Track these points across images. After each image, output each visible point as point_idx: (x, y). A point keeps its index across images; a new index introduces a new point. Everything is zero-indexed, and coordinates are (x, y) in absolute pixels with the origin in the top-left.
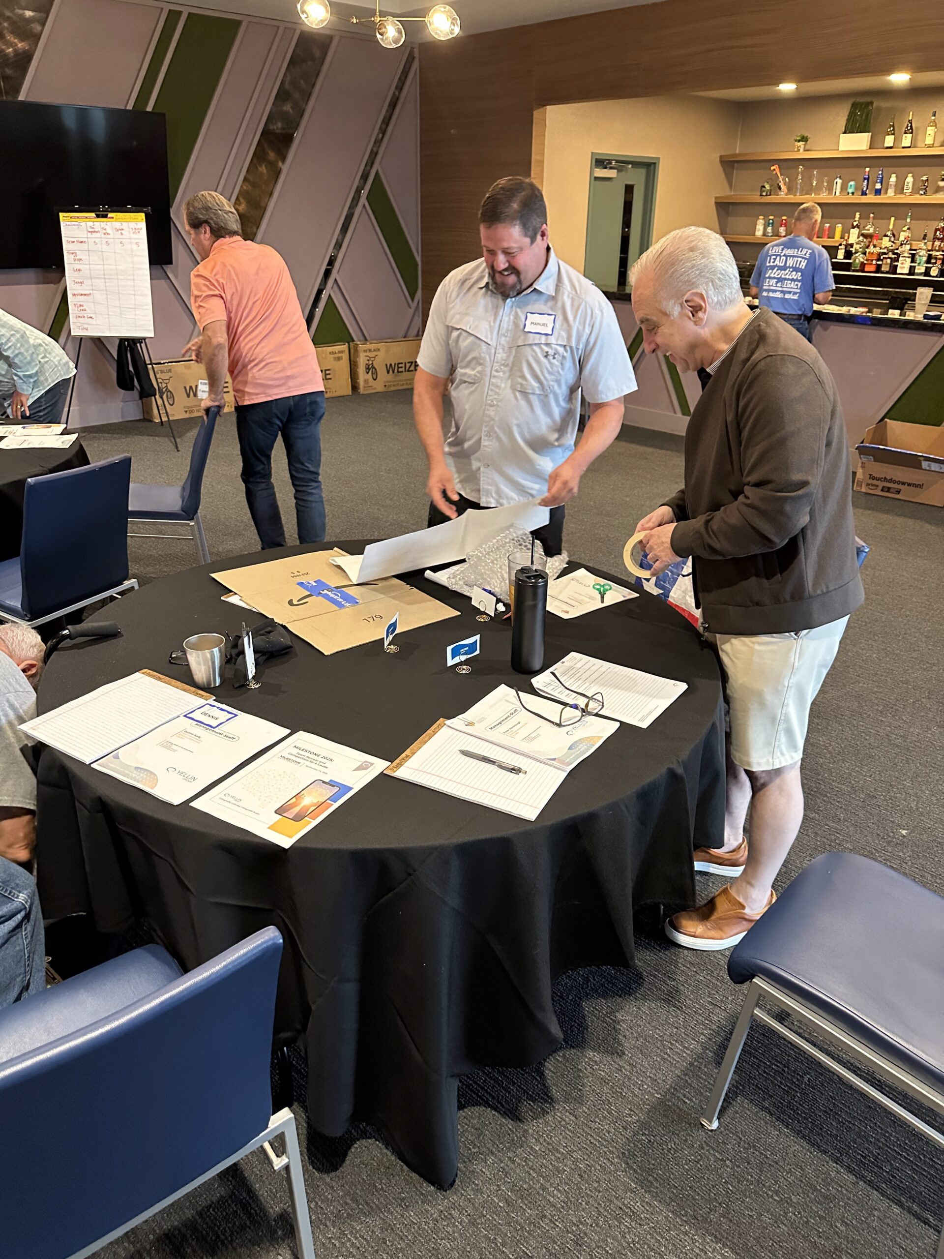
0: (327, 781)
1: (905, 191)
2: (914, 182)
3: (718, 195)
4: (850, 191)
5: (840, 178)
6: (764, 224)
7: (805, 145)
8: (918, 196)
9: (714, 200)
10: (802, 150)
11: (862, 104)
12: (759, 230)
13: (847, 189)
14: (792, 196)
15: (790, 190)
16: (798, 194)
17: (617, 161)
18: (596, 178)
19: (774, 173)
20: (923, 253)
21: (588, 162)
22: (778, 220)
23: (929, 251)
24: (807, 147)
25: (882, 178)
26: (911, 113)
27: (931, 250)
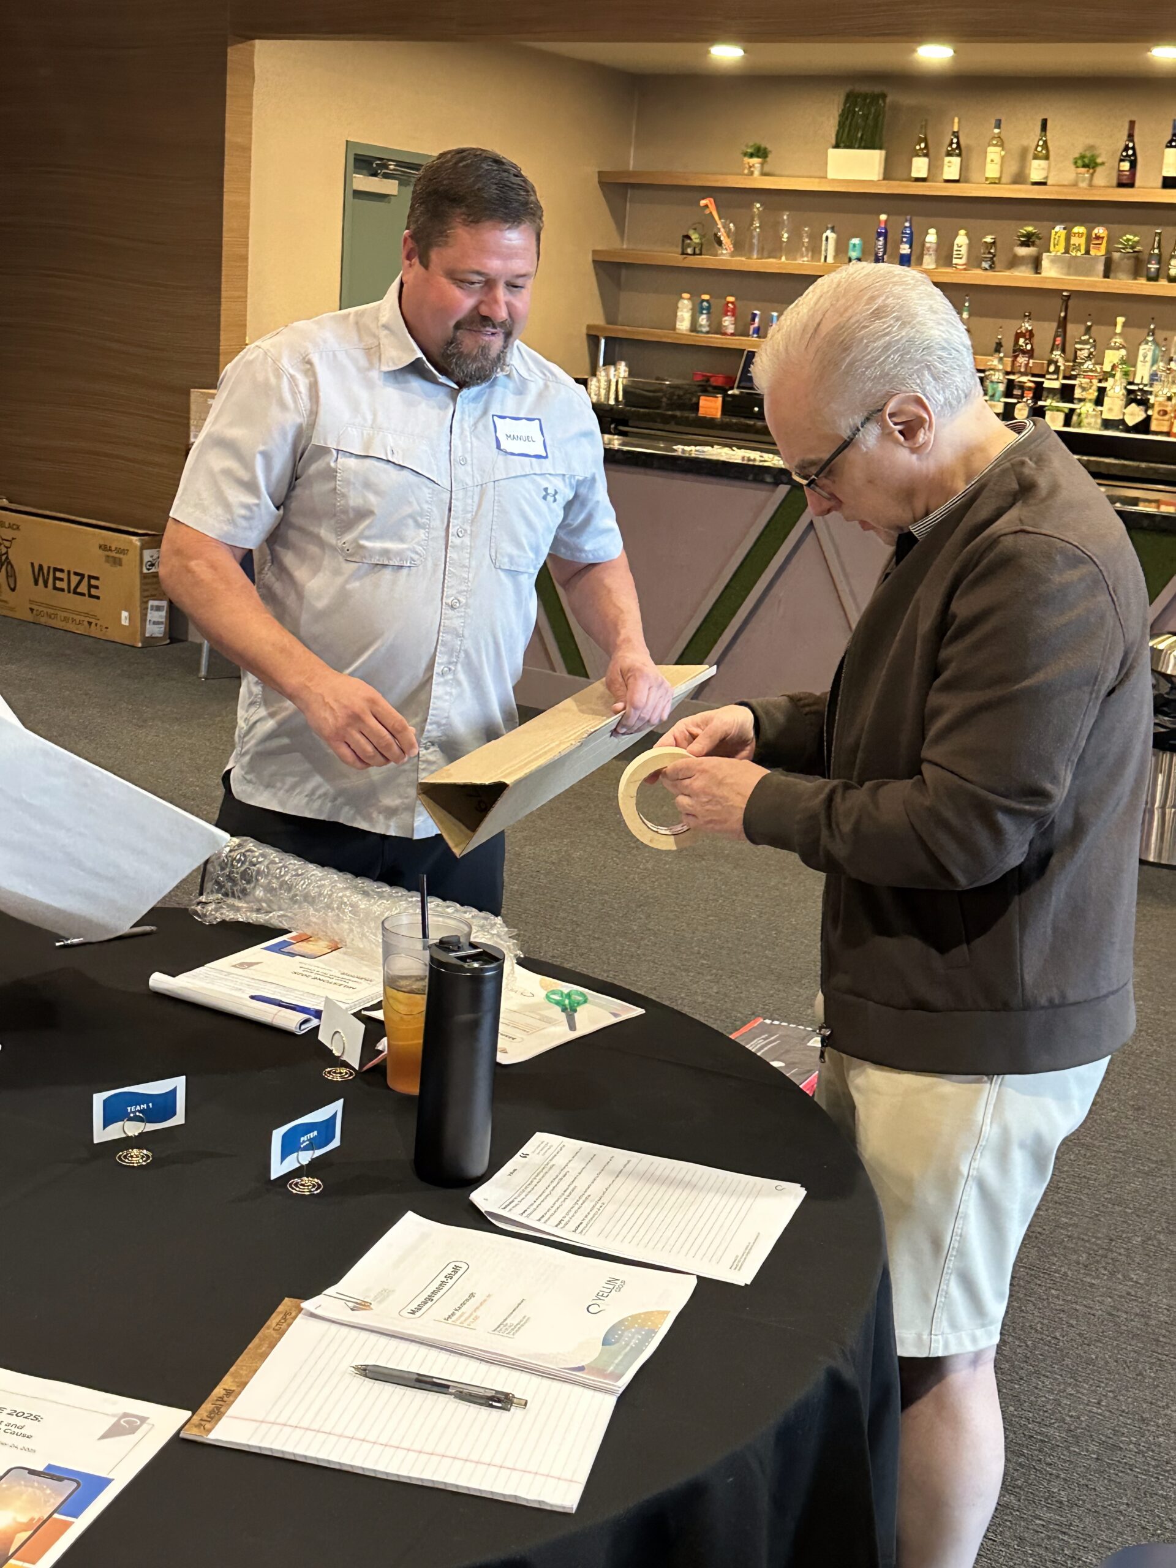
0: (41, 1468)
1: (955, 261)
2: (970, 246)
3: (598, 248)
4: (853, 254)
5: (833, 230)
6: (693, 309)
7: (762, 164)
8: (979, 272)
9: (590, 259)
10: (757, 173)
11: (865, 96)
12: (683, 320)
13: (847, 252)
14: (743, 259)
15: (740, 246)
16: (755, 256)
17: (399, 164)
18: (357, 194)
19: (707, 212)
20: (998, 376)
21: (338, 162)
22: (717, 304)
23: (1008, 373)
24: (767, 169)
25: (911, 234)
26: (956, 120)
27: (1013, 373)
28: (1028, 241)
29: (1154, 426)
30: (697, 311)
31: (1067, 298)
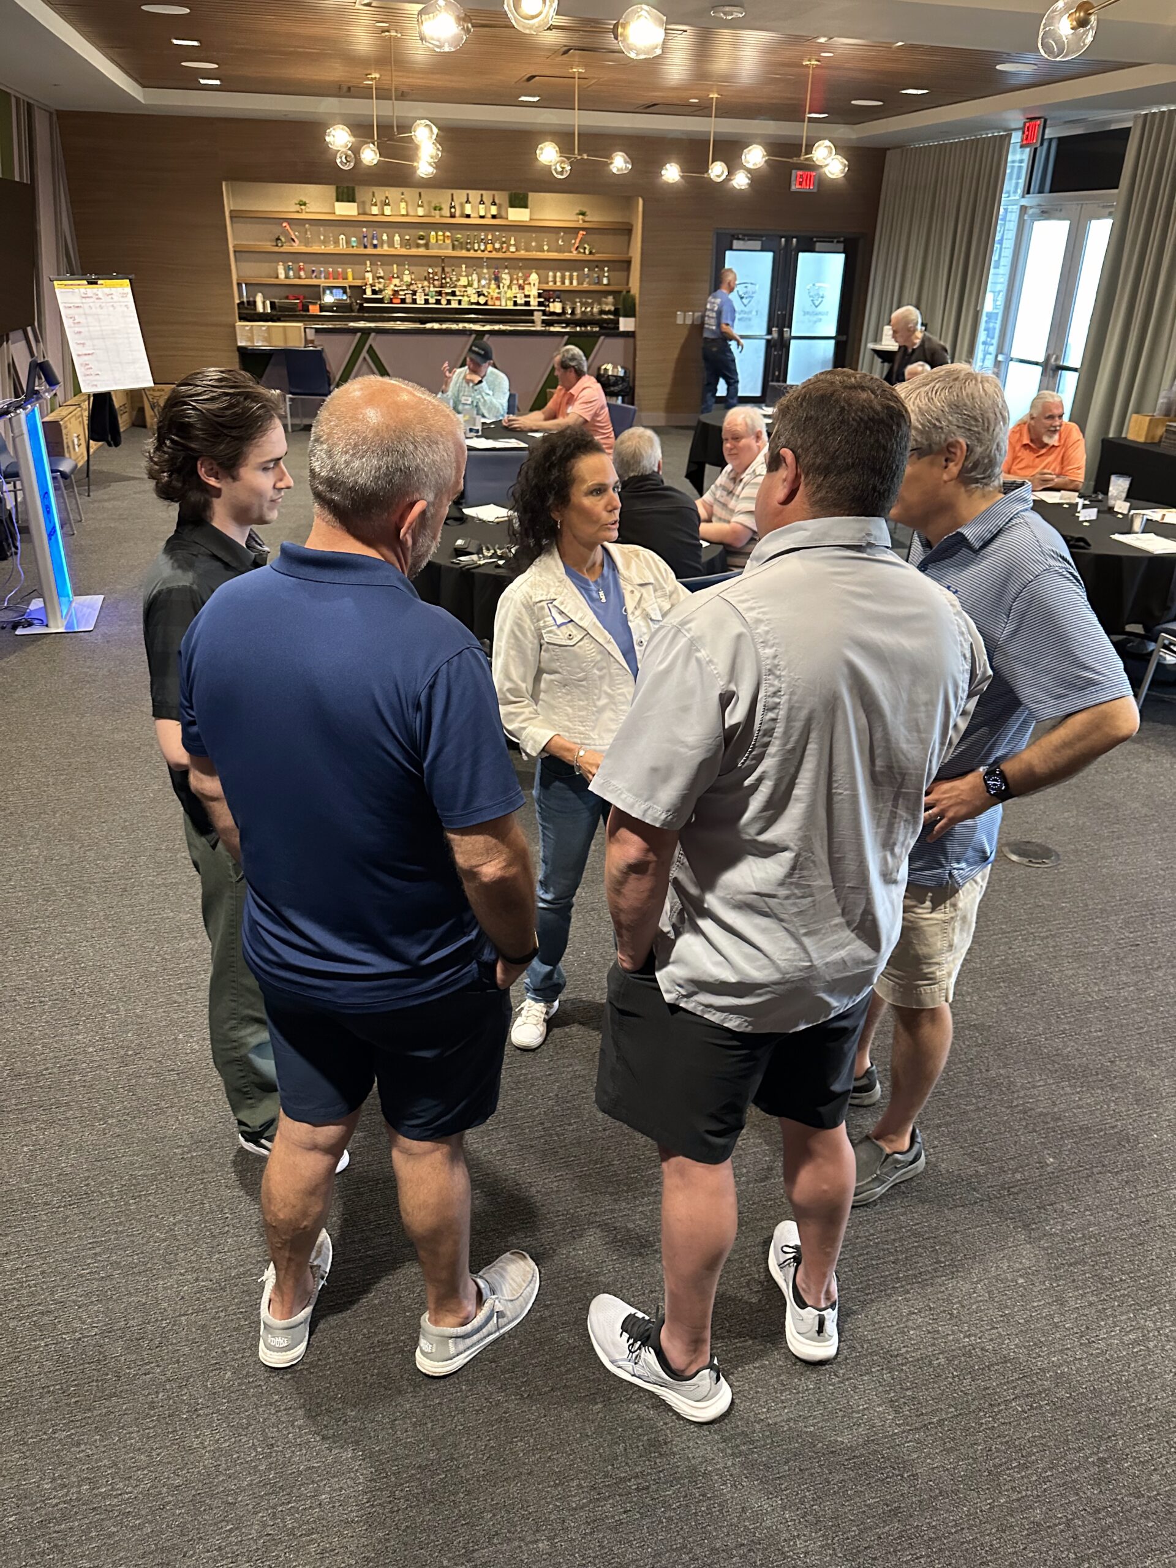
1: (395, 246)
2: (400, 240)
4: (354, 244)
5: (343, 234)
6: (284, 269)
7: (305, 208)
8: (404, 250)
10: (304, 212)
12: (281, 274)
14: (305, 247)
15: (302, 242)
16: (309, 246)
19: (286, 228)
24: (307, 210)
25: (376, 236)
26: (385, 193)
28: (421, 238)
29: (490, 302)
30: (287, 269)
31: (443, 259)
